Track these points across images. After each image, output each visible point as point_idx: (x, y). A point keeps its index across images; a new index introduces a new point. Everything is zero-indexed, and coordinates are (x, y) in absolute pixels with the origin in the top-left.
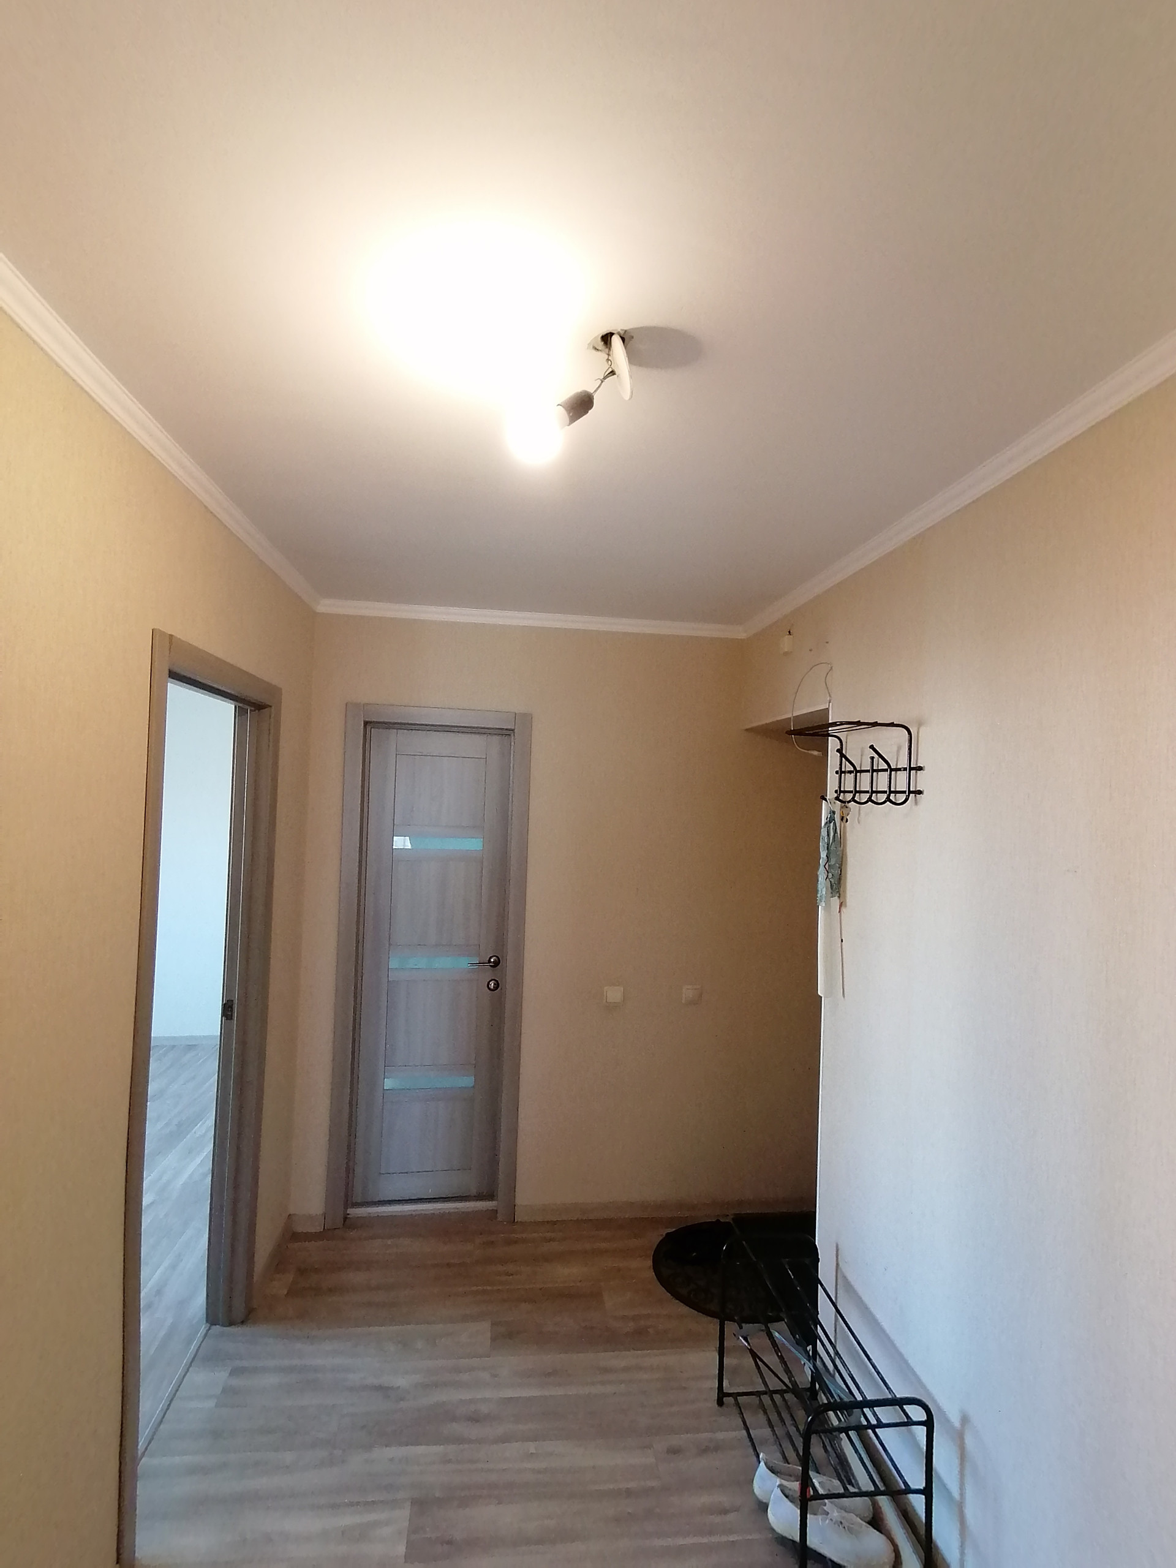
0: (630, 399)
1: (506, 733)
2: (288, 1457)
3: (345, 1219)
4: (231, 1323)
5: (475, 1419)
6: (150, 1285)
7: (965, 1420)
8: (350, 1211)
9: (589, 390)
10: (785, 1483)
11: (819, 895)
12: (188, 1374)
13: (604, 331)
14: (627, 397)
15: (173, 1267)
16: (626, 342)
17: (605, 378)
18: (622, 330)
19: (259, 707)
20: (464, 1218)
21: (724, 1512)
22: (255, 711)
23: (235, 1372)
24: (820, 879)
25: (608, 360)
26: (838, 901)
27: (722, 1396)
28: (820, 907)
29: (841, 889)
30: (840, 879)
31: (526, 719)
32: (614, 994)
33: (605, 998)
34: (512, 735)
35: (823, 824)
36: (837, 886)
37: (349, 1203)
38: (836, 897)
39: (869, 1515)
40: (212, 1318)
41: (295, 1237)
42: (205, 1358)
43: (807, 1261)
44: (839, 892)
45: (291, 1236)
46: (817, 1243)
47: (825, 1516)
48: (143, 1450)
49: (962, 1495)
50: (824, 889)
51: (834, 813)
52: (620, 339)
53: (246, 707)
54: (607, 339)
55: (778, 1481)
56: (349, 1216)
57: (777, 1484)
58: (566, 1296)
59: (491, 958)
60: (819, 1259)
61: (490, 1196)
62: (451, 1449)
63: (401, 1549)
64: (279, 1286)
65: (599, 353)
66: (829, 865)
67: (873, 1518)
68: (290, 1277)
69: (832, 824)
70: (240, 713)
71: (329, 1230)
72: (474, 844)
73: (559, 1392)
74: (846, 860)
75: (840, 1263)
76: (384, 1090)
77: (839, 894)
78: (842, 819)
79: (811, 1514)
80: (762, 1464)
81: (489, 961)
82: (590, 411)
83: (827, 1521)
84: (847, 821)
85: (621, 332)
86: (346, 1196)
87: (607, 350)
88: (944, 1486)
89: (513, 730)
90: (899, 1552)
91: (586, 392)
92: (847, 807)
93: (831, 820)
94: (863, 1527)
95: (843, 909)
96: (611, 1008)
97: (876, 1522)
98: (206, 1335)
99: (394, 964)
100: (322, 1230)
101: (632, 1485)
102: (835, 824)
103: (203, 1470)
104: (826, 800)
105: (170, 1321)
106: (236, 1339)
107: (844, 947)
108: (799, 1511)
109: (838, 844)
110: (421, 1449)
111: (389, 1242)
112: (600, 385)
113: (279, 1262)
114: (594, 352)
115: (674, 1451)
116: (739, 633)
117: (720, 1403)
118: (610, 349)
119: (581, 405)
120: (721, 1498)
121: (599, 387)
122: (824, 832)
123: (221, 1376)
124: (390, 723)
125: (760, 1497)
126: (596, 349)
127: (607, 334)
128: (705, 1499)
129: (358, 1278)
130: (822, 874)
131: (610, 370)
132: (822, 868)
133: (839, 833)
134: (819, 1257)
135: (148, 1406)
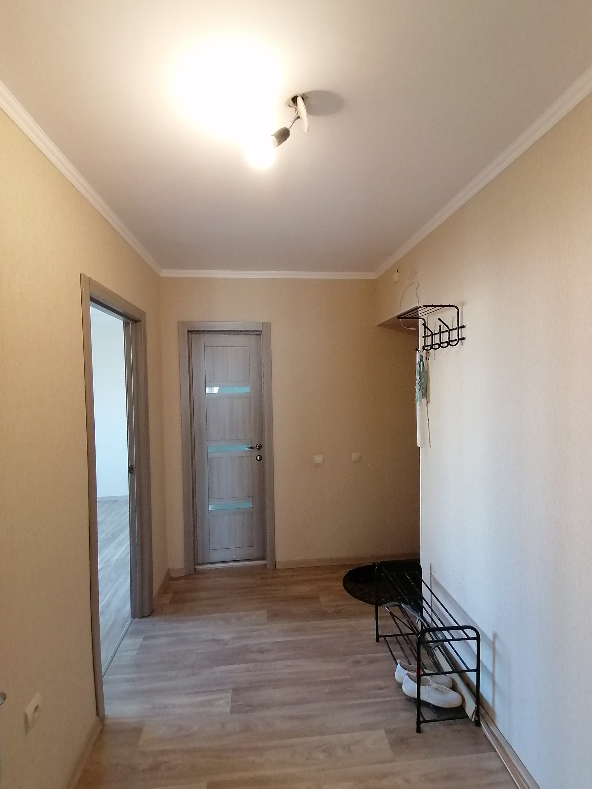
0: (308, 131)
1: (258, 333)
2: (174, 673)
3: (195, 570)
4: (143, 617)
5: (261, 652)
6: (103, 603)
7: (495, 636)
8: (196, 567)
9: (287, 127)
10: (409, 673)
11: (416, 398)
12: (123, 641)
13: (293, 95)
14: (306, 130)
15: (114, 594)
16: (304, 100)
17: (295, 120)
18: (302, 93)
19: (136, 321)
20: (252, 568)
21: (381, 689)
22: (133, 323)
23: (145, 638)
24: (416, 390)
25: (296, 111)
26: (426, 400)
27: (378, 637)
28: (417, 404)
29: (427, 395)
30: (426, 389)
31: (267, 325)
32: (318, 459)
33: (314, 461)
34: (261, 334)
35: (417, 363)
36: (425, 393)
37: (196, 563)
38: (425, 399)
39: (451, 685)
40: (134, 615)
41: (172, 579)
42: (132, 633)
43: (417, 572)
44: (426, 396)
45: (169, 578)
46: (421, 565)
47: (429, 686)
48: (104, 672)
49: (494, 670)
50: (419, 395)
51: (422, 357)
52: (302, 99)
53: (129, 321)
54: (294, 99)
55: (407, 672)
56: (197, 569)
57: (406, 673)
58: (302, 598)
59: (257, 445)
60: (422, 571)
61: (263, 558)
62: (250, 665)
63: (228, 709)
64: (166, 599)
65: (291, 108)
66: (421, 383)
67: (452, 687)
68: (170, 595)
69: (421, 362)
70: (126, 324)
71: (187, 575)
72: (246, 390)
73: (301, 638)
74: (429, 380)
75: (432, 573)
76: (209, 510)
77: (427, 397)
78: (426, 358)
79: (422, 685)
80: (399, 664)
81: (256, 447)
82: (288, 139)
83: (431, 688)
84: (429, 359)
85: (301, 95)
86: (194, 559)
87: (295, 106)
88: (486, 668)
89: (262, 331)
90: (464, 699)
91: (285, 128)
92: (428, 353)
93: (421, 360)
94: (448, 690)
95: (428, 404)
96: (317, 466)
97: (454, 688)
98: (131, 623)
99: (210, 450)
100: (184, 575)
101: (337, 678)
102: (423, 362)
103: (134, 680)
104: (418, 351)
105: (113, 618)
106: (147, 623)
107: (429, 423)
108: (417, 685)
109: (425, 373)
110: (236, 666)
111: (217, 579)
112: (293, 124)
113: (164, 590)
114: (288, 107)
115: (357, 662)
116: (372, 276)
117: (377, 640)
118: (296, 105)
119: (283, 135)
120: (380, 683)
121: (292, 125)
122: (418, 367)
123: (139, 640)
124: (200, 331)
125: (398, 680)
126: (289, 106)
127: (295, 97)
128: (372, 683)
129: (203, 595)
130: (417, 387)
131: (297, 116)
132: (417, 385)
133: (425, 367)
134: (422, 570)
135: (105, 655)
